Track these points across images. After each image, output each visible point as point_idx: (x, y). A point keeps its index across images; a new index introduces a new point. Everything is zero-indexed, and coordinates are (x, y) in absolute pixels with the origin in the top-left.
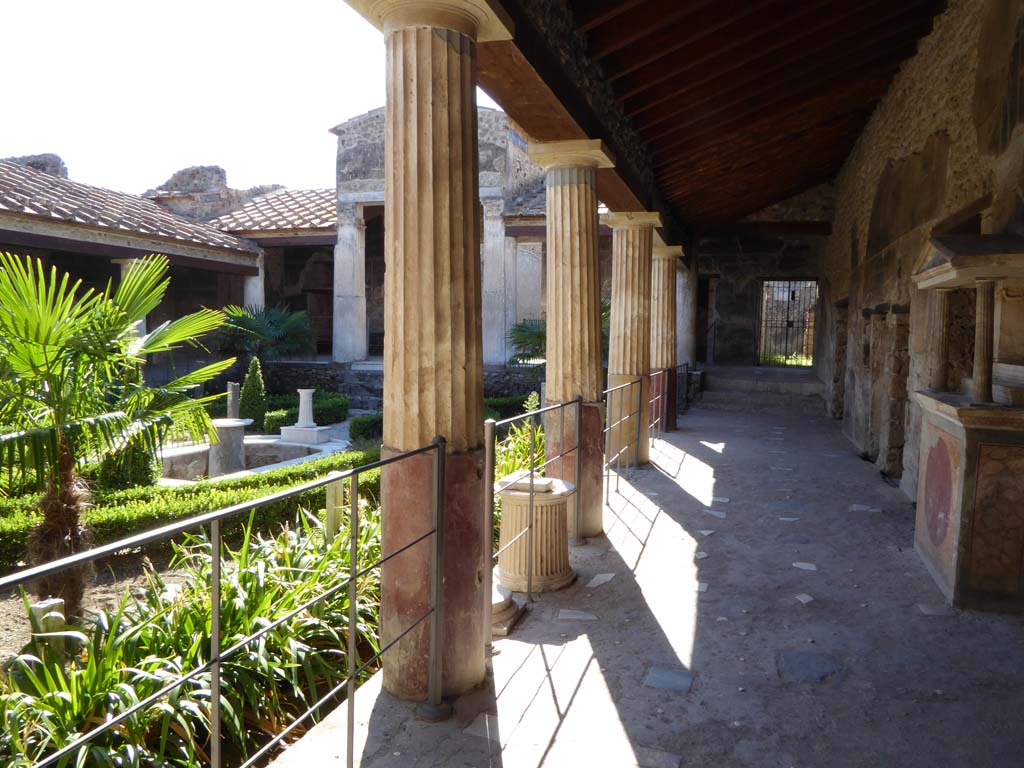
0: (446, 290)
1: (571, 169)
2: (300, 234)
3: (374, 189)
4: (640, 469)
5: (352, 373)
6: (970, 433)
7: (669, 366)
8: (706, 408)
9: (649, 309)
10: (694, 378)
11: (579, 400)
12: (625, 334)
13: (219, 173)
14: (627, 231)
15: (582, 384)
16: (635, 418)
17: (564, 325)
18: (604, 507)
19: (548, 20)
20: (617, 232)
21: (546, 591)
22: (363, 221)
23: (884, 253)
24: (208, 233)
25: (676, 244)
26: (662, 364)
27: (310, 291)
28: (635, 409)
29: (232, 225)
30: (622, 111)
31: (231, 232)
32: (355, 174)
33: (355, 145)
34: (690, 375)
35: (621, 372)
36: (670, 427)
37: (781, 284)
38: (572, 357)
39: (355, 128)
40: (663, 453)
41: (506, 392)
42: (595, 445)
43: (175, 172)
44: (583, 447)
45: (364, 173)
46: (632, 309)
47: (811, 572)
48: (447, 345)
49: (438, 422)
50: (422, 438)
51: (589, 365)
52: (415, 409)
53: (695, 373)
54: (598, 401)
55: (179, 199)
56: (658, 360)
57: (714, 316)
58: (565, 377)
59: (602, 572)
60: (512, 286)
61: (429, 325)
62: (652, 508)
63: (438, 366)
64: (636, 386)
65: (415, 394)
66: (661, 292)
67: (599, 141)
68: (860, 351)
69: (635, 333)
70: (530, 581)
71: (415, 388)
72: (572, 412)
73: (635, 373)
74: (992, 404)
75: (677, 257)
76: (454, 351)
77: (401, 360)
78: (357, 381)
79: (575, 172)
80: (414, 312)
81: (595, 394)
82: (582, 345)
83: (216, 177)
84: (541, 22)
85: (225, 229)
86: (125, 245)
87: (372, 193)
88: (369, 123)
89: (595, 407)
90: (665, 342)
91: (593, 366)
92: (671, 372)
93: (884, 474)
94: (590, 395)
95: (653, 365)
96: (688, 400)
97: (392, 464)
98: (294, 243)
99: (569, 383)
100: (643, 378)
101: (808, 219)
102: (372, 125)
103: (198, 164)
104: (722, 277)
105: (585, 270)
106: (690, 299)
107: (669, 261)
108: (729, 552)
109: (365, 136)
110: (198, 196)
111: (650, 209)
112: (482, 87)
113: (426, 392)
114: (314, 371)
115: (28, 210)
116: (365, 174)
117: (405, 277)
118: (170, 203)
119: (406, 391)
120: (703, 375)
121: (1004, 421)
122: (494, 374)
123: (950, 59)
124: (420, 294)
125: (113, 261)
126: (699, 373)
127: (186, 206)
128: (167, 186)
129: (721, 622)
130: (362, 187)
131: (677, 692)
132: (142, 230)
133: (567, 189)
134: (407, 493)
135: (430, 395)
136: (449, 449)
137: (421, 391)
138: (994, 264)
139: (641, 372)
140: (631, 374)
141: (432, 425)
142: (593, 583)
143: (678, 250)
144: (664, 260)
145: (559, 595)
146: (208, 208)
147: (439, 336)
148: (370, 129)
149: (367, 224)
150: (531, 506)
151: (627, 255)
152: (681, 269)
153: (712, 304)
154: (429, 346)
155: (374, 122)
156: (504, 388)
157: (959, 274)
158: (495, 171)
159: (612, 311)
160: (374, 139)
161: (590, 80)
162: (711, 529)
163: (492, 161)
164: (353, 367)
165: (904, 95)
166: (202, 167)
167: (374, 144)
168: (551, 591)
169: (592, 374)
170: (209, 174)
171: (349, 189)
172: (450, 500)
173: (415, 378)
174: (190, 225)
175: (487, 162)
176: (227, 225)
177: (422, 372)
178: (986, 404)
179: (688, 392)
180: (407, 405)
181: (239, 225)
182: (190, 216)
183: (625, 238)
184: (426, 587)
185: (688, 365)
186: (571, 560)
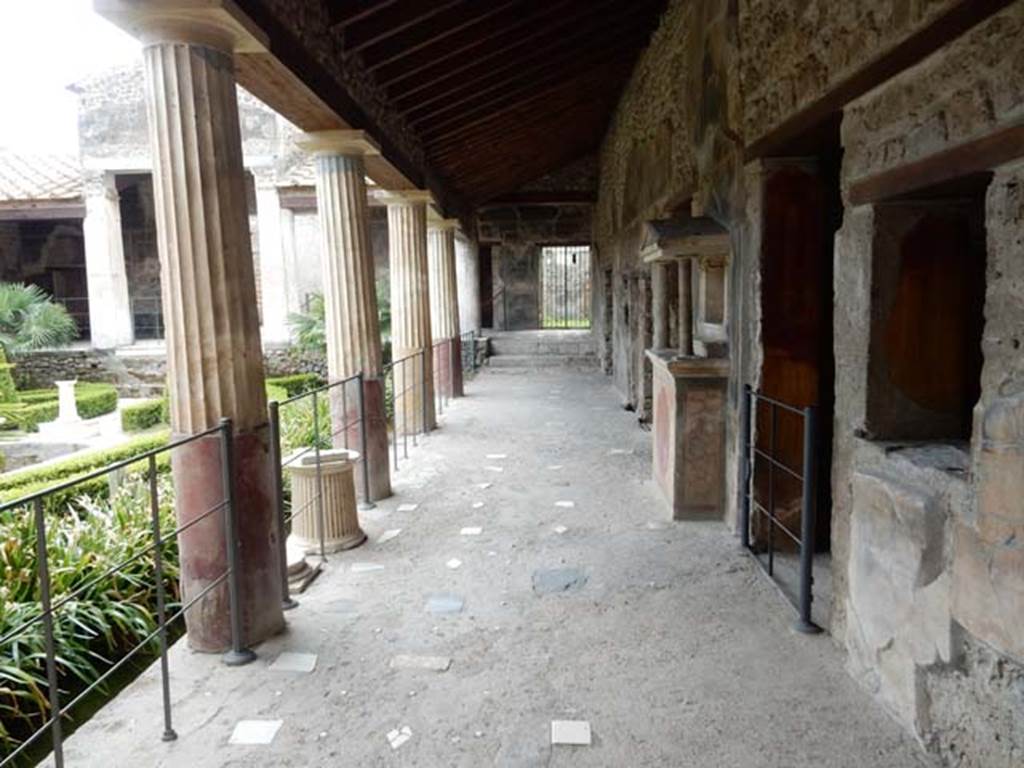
0: (222, 287)
1: (337, 157)
2: (39, 206)
3: (126, 156)
5: (117, 360)
6: (678, 381)
7: (452, 336)
8: (493, 373)
10: (480, 345)
11: (360, 376)
12: (405, 308)
14: (402, 209)
15: (363, 361)
17: (341, 305)
19: (302, 24)
20: (392, 209)
21: (339, 551)
22: (116, 192)
23: (633, 224)
25: (453, 217)
26: (445, 335)
27: (57, 269)
28: (419, 379)
30: (385, 97)
32: (102, 138)
33: (99, 105)
34: (476, 342)
36: (458, 393)
37: (559, 249)
38: (351, 335)
39: (97, 86)
41: (293, 370)
42: (378, 416)
44: (365, 419)
45: (113, 137)
46: (411, 284)
47: (569, 509)
48: (227, 336)
50: (209, 421)
51: (368, 342)
53: (481, 339)
56: (439, 331)
58: (345, 355)
59: (391, 529)
60: (292, 260)
61: (209, 319)
63: (221, 355)
64: (419, 358)
65: (200, 381)
66: (440, 264)
67: (363, 132)
68: (622, 311)
69: (415, 307)
70: (322, 543)
71: (199, 375)
72: (353, 387)
73: (416, 346)
74: (693, 357)
75: (453, 229)
76: (234, 342)
78: (123, 368)
79: (342, 160)
81: (376, 369)
84: (295, 27)
88: (113, 80)
89: (377, 382)
90: (446, 312)
91: (371, 343)
92: (455, 341)
93: (641, 421)
94: (371, 371)
96: (476, 366)
97: (184, 446)
98: (32, 216)
99: (349, 360)
100: (425, 350)
101: (576, 188)
102: (118, 84)
104: (504, 244)
105: (357, 253)
106: (472, 268)
107: (447, 233)
108: (502, 500)
109: (110, 95)
111: (421, 187)
112: (242, 84)
113: (210, 378)
114: (71, 360)
116: (114, 139)
119: (191, 381)
120: (489, 342)
121: (703, 370)
122: (279, 352)
123: (671, 56)
126: (485, 339)
129: (492, 557)
130: (112, 154)
131: (451, 612)
133: (335, 175)
134: (199, 471)
135: (214, 382)
136: (236, 430)
137: (205, 378)
138: (690, 245)
139: (423, 344)
140: (412, 347)
141: (218, 409)
142: (382, 540)
143: (455, 222)
144: (442, 232)
145: (351, 552)
147: (218, 329)
148: (115, 89)
149: (120, 194)
150: (319, 476)
151: (403, 231)
152: (460, 238)
153: (495, 271)
154: (210, 337)
155: (120, 80)
156: (290, 367)
157: (664, 253)
158: (264, 138)
160: (121, 99)
161: (350, 73)
162: (487, 481)
163: (259, 127)
164: (118, 353)
165: (643, 81)
168: (343, 550)
169: (371, 351)
171: (95, 155)
172: (240, 473)
173: (199, 367)
175: (254, 128)
177: (205, 361)
178: (688, 357)
179: (475, 357)
180: (192, 392)
183: (399, 216)
184: (223, 552)
185: (473, 332)
186: (362, 523)
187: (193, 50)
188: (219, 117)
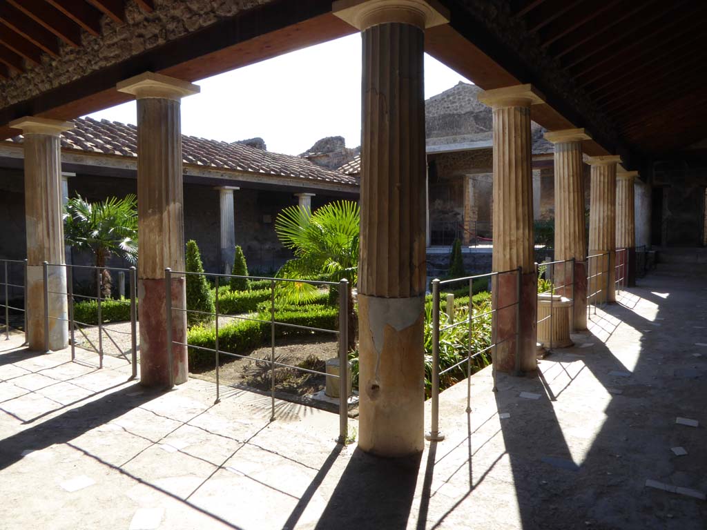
0: (520, 209)
1: (567, 143)
3: (434, 144)
4: (610, 305)
7: (630, 246)
9: (614, 212)
10: (650, 255)
11: (574, 260)
12: (599, 227)
13: (340, 140)
14: (600, 167)
15: (575, 252)
16: (606, 274)
17: (565, 222)
18: (588, 320)
20: (594, 168)
21: (558, 348)
24: (339, 176)
25: (634, 170)
26: (625, 245)
28: (606, 269)
29: (351, 170)
31: (350, 174)
34: (647, 253)
35: (597, 249)
36: (631, 284)
38: (570, 238)
40: (625, 298)
42: (582, 283)
43: (317, 141)
44: (576, 284)
46: (604, 212)
47: (704, 347)
48: (521, 231)
49: (517, 262)
50: (511, 267)
51: (579, 242)
52: (508, 256)
53: (650, 252)
54: (584, 261)
55: (321, 157)
56: (621, 242)
57: (667, 214)
58: (565, 249)
59: (587, 343)
61: (514, 224)
62: (616, 321)
63: (518, 239)
64: (607, 256)
65: (508, 250)
66: (624, 200)
67: (583, 129)
69: (605, 227)
70: (551, 342)
71: (508, 248)
72: (570, 266)
73: (606, 249)
75: (634, 177)
76: (523, 234)
77: (502, 237)
79: (570, 145)
80: (507, 219)
81: (582, 257)
82: (575, 232)
83: (339, 142)
85: (347, 173)
86: (301, 186)
87: (433, 147)
89: (582, 264)
90: (627, 231)
91: (581, 243)
92: (631, 251)
94: (579, 257)
95: (618, 244)
96: (646, 270)
99: (568, 251)
100: (611, 251)
102: (432, 106)
103: (329, 136)
104: (673, 186)
105: (576, 194)
107: (629, 180)
108: (658, 338)
109: (428, 113)
110: (331, 154)
111: (614, 154)
112: (534, 120)
113: (513, 250)
115: (261, 171)
117: (504, 205)
118: (316, 160)
119: (504, 249)
120: (657, 253)
124: (510, 213)
125: (295, 195)
126: (653, 252)
127: (325, 161)
128: (313, 150)
132: (310, 177)
133: (566, 154)
134: (504, 289)
135: (514, 251)
136: (523, 272)
137: (511, 249)
139: (609, 248)
140: (603, 250)
141: (515, 262)
142: (583, 346)
143: (635, 173)
144: (626, 180)
146: (336, 161)
147: (518, 228)
150: (552, 307)
151: (600, 181)
152: (638, 184)
153: (665, 206)
154: (514, 231)
159: (591, 213)
162: (651, 329)
166: (332, 137)
167: (434, 117)
168: (561, 348)
169: (580, 247)
170: (335, 141)
173: (508, 244)
174: (330, 172)
176: (348, 170)
177: (511, 242)
179: (646, 264)
180: (505, 256)
181: (355, 170)
182: (327, 166)
183: (598, 171)
184: (514, 326)
185: (645, 246)
186: (571, 338)
187: (515, 109)
188: (524, 136)
